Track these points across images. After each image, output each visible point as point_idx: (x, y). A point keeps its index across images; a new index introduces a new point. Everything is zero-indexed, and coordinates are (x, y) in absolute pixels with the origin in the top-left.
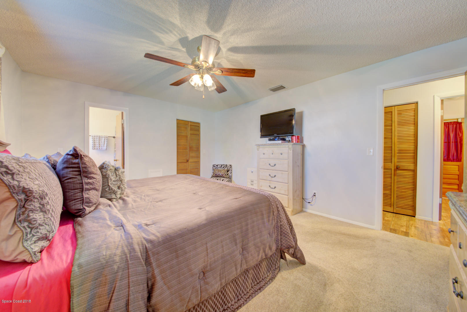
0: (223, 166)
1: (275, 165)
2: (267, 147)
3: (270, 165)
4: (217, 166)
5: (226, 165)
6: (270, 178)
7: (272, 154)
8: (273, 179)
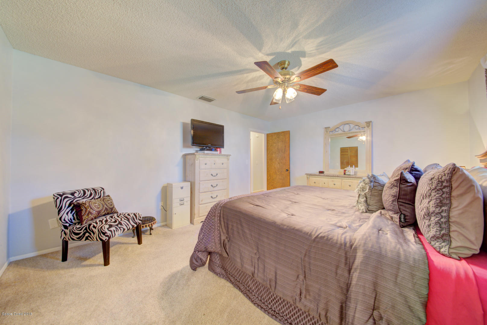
0: (88, 193)
1: (217, 175)
2: (208, 157)
3: (212, 175)
4: (73, 194)
5: (94, 189)
6: (212, 189)
7: (214, 164)
8: (215, 189)
